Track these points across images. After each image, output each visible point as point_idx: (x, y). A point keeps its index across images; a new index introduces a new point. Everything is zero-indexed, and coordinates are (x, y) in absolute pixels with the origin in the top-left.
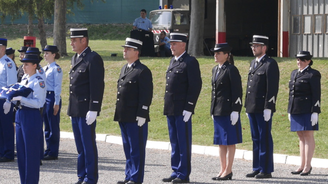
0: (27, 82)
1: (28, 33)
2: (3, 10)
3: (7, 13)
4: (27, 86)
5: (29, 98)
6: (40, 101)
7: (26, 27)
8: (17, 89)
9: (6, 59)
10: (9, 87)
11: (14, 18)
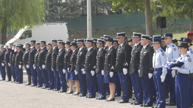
0: (181, 59)
1: (191, 29)
2: (175, 16)
3: (177, 18)
4: (181, 61)
5: (182, 68)
6: (188, 69)
7: (189, 26)
8: (175, 62)
9: (172, 46)
10: (171, 62)
11: (182, 21)
